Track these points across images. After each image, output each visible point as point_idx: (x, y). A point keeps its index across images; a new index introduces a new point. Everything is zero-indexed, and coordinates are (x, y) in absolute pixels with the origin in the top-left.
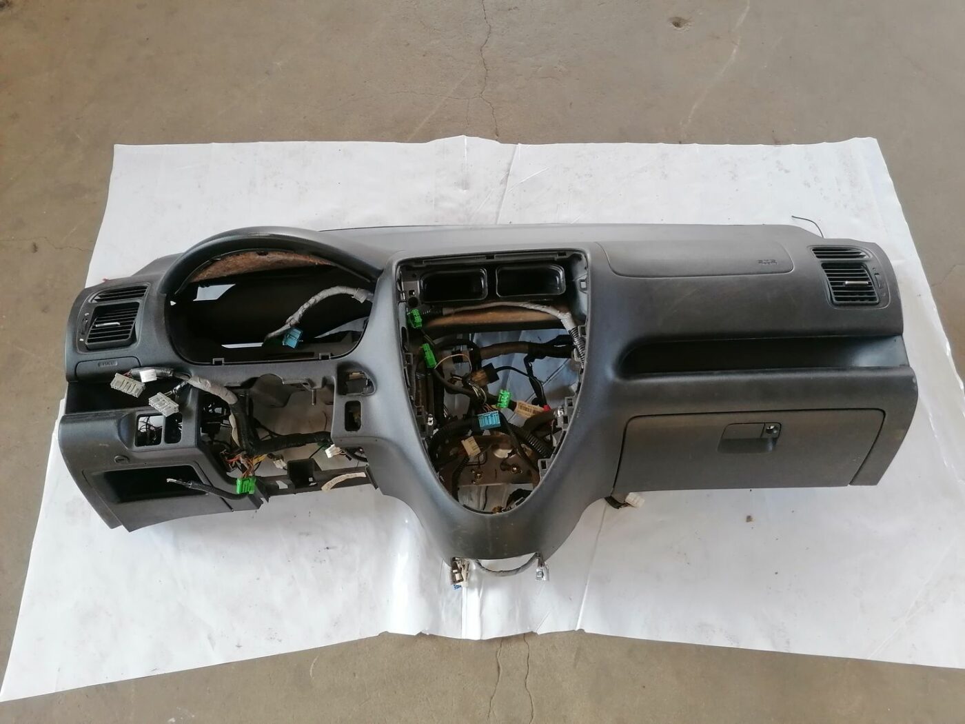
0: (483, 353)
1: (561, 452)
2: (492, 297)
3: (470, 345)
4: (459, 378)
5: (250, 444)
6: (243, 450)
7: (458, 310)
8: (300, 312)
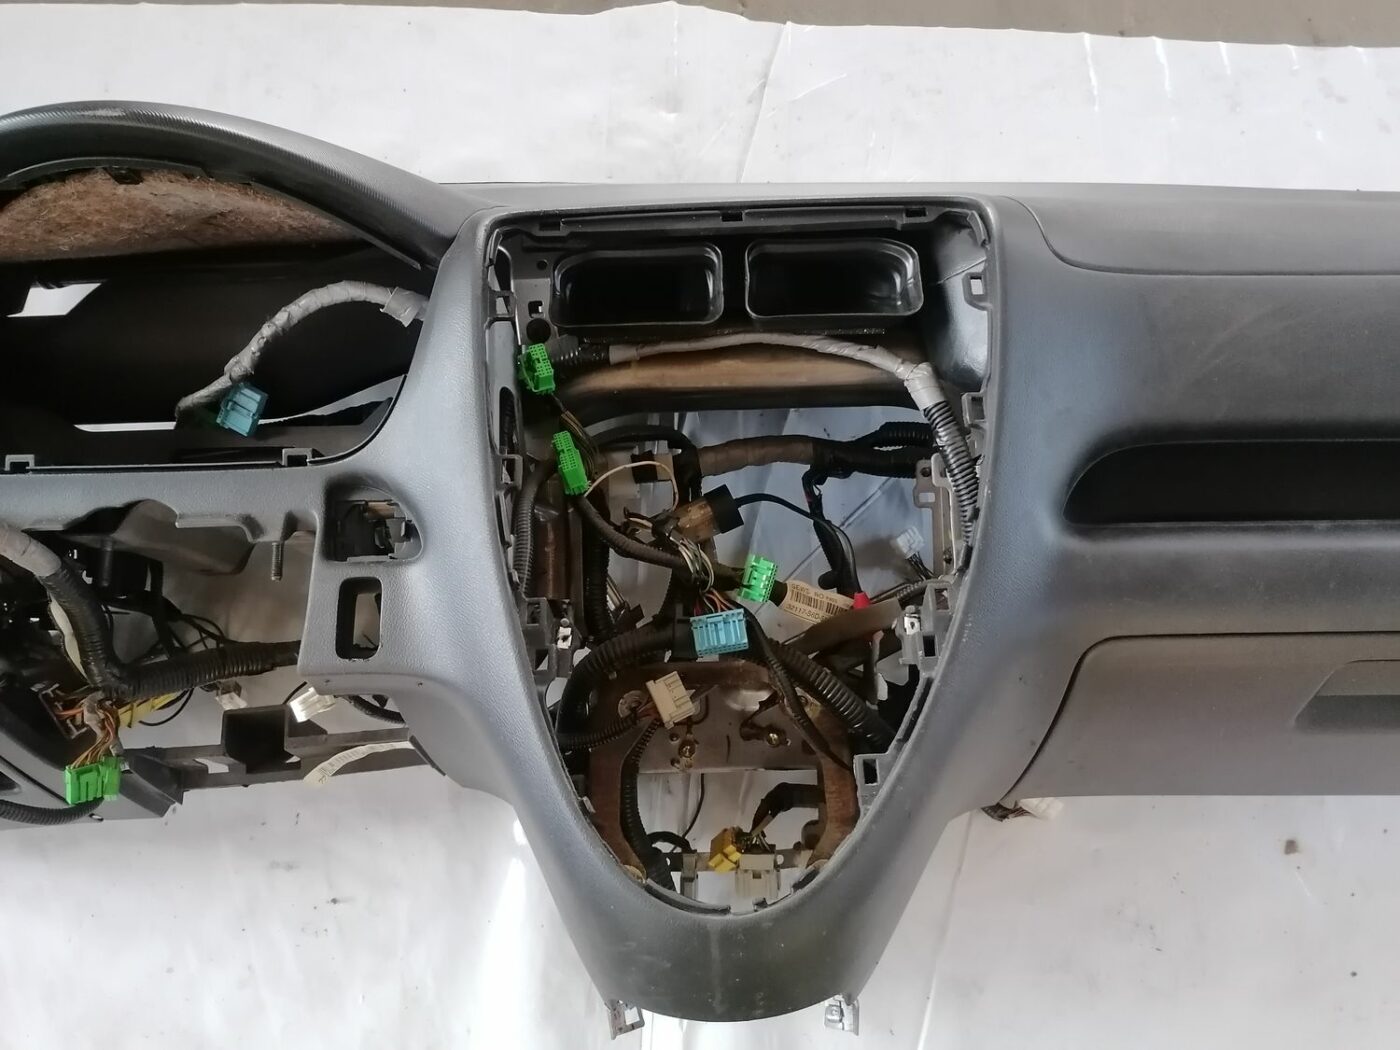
0: (706, 460)
1: (920, 736)
2: (734, 318)
3: (676, 440)
4: (644, 522)
5: (114, 676)
6: (96, 689)
7: (648, 350)
8: (254, 346)
